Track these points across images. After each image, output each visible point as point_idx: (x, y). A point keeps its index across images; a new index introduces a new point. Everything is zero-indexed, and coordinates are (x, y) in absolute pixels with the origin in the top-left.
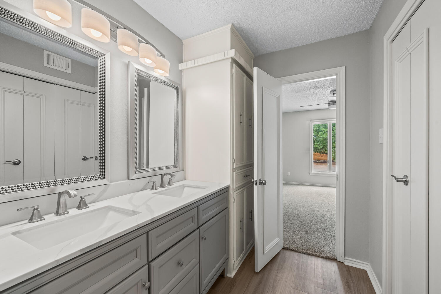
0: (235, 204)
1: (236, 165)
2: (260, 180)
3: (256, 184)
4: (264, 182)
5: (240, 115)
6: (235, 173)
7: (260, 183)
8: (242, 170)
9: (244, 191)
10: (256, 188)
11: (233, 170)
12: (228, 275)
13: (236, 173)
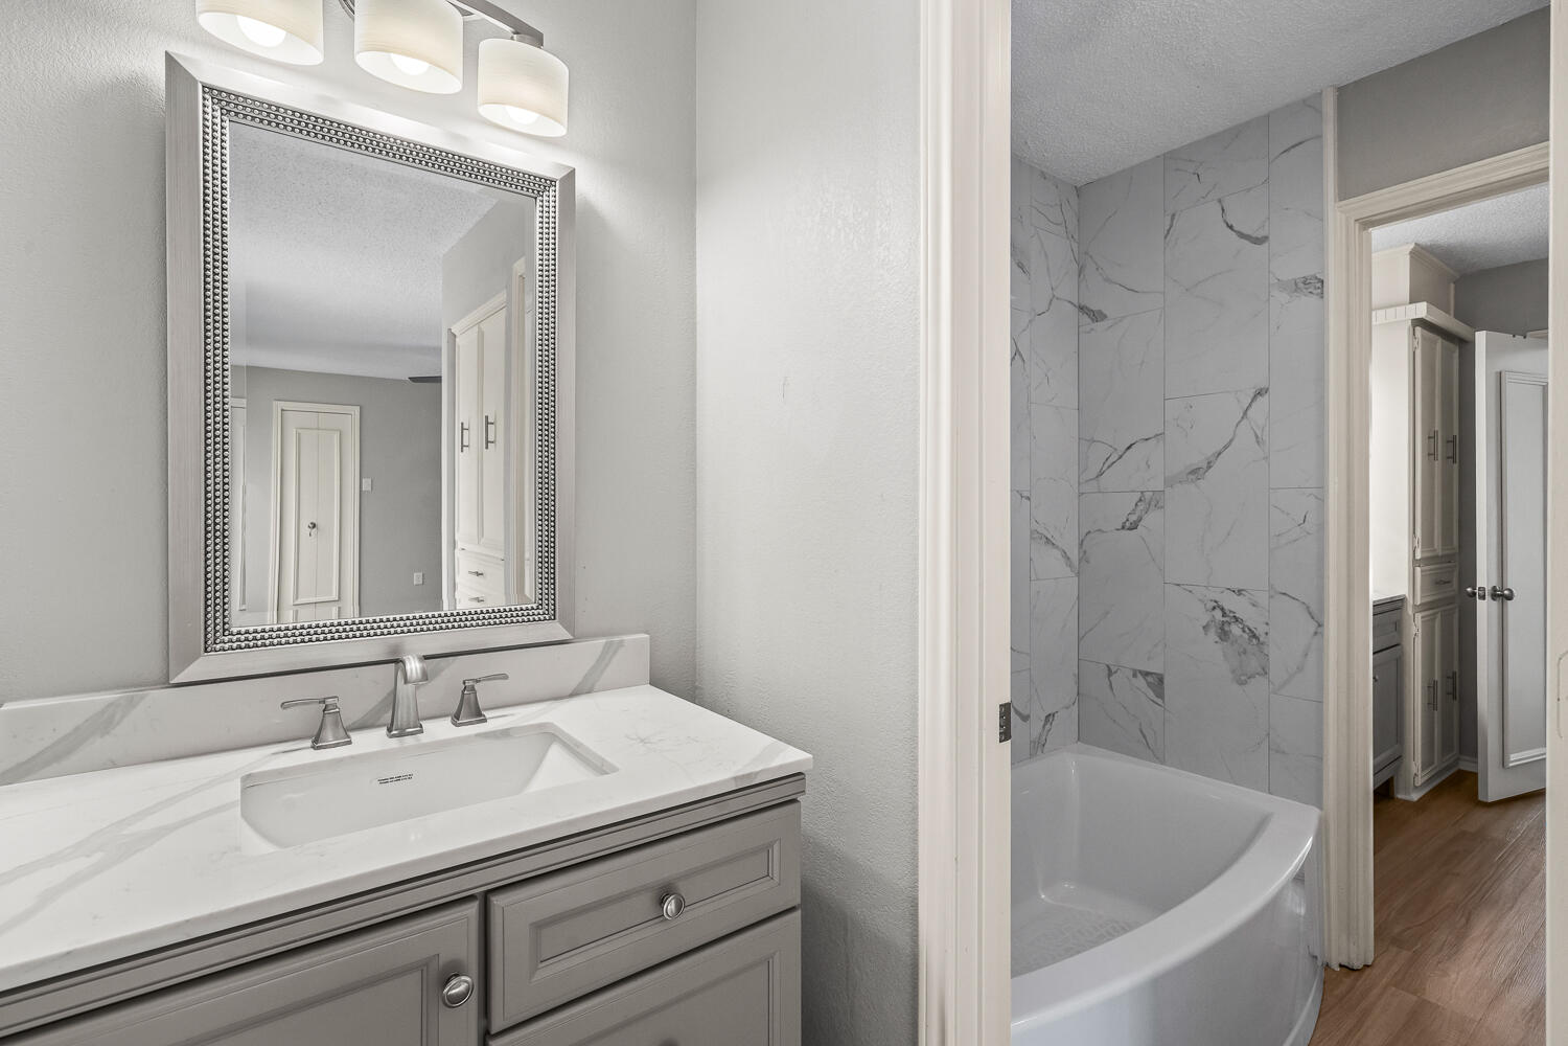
0: (1419, 641)
1: (1422, 552)
2: (1494, 588)
3: (1483, 597)
4: (1506, 592)
5: (1429, 438)
6: (1418, 569)
7: (1494, 596)
8: (1437, 566)
9: (1435, 619)
10: (1485, 609)
11: (1415, 562)
12: (1400, 796)
13: (1422, 571)
